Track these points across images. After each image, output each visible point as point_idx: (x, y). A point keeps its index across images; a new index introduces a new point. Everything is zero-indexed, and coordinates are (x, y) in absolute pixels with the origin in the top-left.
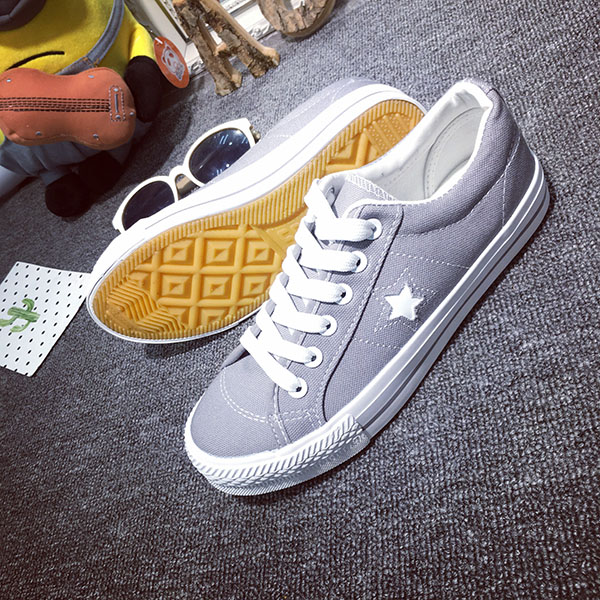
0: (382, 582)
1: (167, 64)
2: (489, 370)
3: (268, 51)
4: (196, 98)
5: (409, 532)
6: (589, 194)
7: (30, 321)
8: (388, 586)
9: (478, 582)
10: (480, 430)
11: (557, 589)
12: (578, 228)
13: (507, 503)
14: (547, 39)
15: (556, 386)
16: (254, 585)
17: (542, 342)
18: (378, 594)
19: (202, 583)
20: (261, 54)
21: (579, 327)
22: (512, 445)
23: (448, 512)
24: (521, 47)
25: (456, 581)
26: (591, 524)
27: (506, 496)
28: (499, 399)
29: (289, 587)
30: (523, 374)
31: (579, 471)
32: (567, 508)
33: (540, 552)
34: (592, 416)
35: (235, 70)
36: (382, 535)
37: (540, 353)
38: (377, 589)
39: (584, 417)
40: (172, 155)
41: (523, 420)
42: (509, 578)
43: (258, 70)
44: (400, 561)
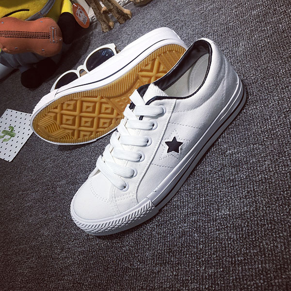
0: (157, 256)
1: (78, 16)
2: (212, 163)
3: (127, 11)
4: (93, 33)
5: (170, 234)
6: (263, 83)
7: (11, 137)
8: (159, 258)
9: (197, 256)
10: (205, 190)
11: (230, 260)
12: (257, 98)
13: (213, 222)
14: (253, 9)
15: (240, 170)
16: (102, 257)
17: (236, 150)
18: (154, 261)
19: (79, 255)
20: (123, 12)
21: (252, 144)
22: (218, 197)
23: (188, 226)
24: (241, 12)
25: (188, 256)
26: (248, 232)
27: (213, 219)
28: (215, 176)
29: (117, 258)
30: (226, 165)
31: (245, 208)
32: (238, 225)
33: (225, 244)
34: (253, 184)
35: (111, 20)
36: (158, 235)
37: (234, 155)
38: (154, 258)
39: (250, 184)
40: (80, 60)
41: (224, 186)
42: (210, 255)
43: (121, 20)
44: (165, 247)
